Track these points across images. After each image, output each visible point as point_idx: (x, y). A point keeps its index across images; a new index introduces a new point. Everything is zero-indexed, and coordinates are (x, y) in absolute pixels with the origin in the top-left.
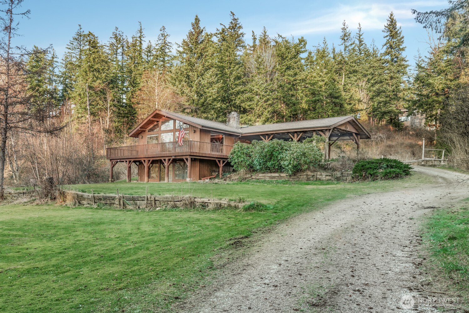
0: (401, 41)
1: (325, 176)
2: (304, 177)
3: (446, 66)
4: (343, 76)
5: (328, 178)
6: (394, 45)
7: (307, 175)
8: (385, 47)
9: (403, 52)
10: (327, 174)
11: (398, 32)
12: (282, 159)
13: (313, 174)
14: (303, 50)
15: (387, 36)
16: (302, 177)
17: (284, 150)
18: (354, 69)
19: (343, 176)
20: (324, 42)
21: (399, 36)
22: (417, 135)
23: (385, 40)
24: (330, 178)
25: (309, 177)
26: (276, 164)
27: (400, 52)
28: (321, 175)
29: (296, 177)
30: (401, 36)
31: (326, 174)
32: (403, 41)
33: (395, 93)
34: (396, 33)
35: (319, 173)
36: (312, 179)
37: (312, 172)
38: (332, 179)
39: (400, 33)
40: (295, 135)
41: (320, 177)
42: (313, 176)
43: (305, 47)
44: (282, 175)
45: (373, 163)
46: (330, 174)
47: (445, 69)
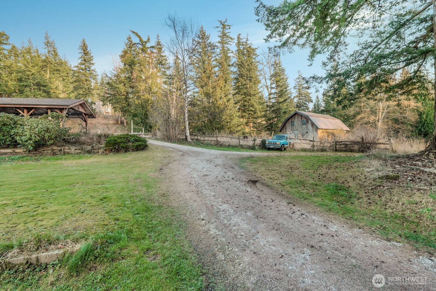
0: (91, 59)
1: (74, 150)
2: (49, 151)
3: (125, 80)
4: (48, 71)
5: (77, 151)
6: (86, 60)
7: (52, 150)
8: (80, 60)
9: (93, 66)
10: (77, 148)
11: (89, 53)
12: (16, 134)
13: (59, 149)
14: (5, 42)
15: (81, 53)
16: (46, 152)
17: (17, 124)
18: (57, 68)
19: (94, 149)
20: (30, 42)
21: (90, 55)
22: (105, 118)
23: (80, 55)
24: (80, 151)
25: (55, 151)
26: (8, 140)
27: (91, 65)
28: (70, 149)
29: (37, 152)
30: (91, 55)
31: (75, 148)
32: (92, 59)
33: (89, 90)
34: (88, 52)
35: (66, 147)
36: (59, 153)
37: (58, 147)
38: (83, 152)
39: (90, 53)
40: (25, 111)
41: (69, 151)
42: (60, 150)
43: (7, 40)
44: (17, 151)
45: (121, 138)
46: (80, 148)
47: (124, 81)
